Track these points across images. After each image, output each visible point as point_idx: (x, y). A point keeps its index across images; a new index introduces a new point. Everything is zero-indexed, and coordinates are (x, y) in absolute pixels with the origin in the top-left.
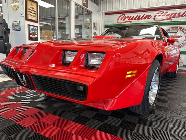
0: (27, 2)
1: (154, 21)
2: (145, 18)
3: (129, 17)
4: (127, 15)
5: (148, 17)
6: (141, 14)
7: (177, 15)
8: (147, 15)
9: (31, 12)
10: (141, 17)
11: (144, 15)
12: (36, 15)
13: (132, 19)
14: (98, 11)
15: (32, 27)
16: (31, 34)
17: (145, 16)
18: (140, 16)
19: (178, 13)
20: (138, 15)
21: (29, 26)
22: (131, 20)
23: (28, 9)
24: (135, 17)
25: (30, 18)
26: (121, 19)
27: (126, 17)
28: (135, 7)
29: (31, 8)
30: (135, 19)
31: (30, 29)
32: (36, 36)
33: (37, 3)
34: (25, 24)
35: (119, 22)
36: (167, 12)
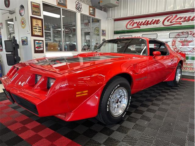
0: (33, 20)
1: (163, 26)
2: (154, 23)
3: (138, 22)
4: (135, 21)
5: (157, 22)
6: (150, 19)
7: (187, 19)
8: (156, 20)
9: (36, 29)
10: (149, 22)
11: (153, 20)
12: (41, 31)
13: (140, 25)
14: (107, 18)
15: (37, 42)
16: (37, 48)
17: (153, 21)
18: (149, 21)
19: (188, 17)
20: (146, 20)
21: (35, 40)
22: (139, 26)
23: (34, 26)
25: (36, 34)
26: (130, 25)
28: (143, 12)
29: (36, 25)
30: (143, 24)
31: (36, 44)
32: (42, 49)
33: (41, 20)
34: (31, 39)
35: (128, 27)
36: (176, 16)
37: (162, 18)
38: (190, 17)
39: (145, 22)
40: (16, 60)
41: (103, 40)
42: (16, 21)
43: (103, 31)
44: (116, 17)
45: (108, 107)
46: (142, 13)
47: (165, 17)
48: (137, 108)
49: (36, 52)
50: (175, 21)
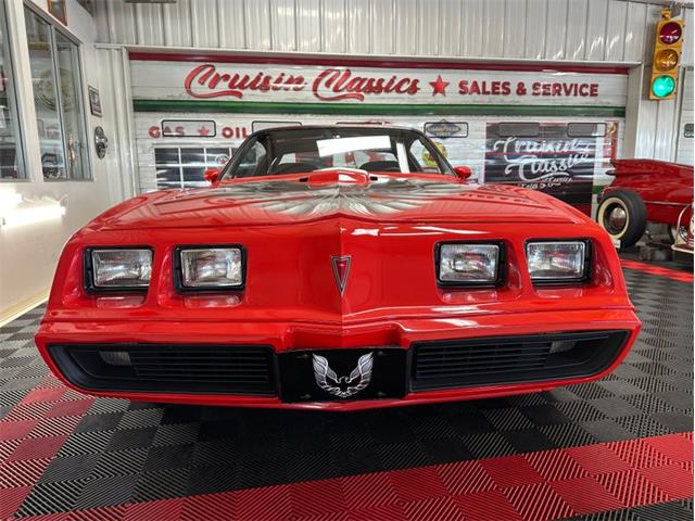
1: (316, 100)
3: (232, 77)
4: (222, 69)
5: (296, 83)
6: (272, 72)
7: (374, 84)
8: (292, 76)
10: (271, 82)
11: (283, 75)
13: (241, 86)
17: (285, 79)
18: (269, 78)
19: (377, 79)
20: (261, 74)
22: (238, 90)
24: (252, 79)
26: (202, 82)
27: (218, 75)
28: (253, 44)
30: (253, 86)
35: (194, 90)
36: (348, 74)
38: (381, 81)
39: (258, 78)
41: (96, 133)
43: (92, 93)
44: (143, 44)
50: (346, 87)
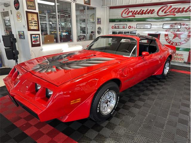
0: (28, 15)
1: (158, 17)
2: (148, 13)
3: (133, 11)
5: (152, 12)
6: (145, 9)
7: (181, 10)
8: (151, 10)
9: (32, 23)
10: (144, 12)
11: (148, 9)
12: (37, 25)
13: (135, 14)
14: (103, 6)
15: (34, 36)
16: (34, 42)
17: (148, 11)
18: (144, 10)
19: (182, 8)
20: (141, 10)
21: (31, 35)
22: (134, 15)
23: (29, 21)
24: (138, 11)
25: (32, 28)
26: (125, 14)
27: (129, 11)
29: (32, 19)
30: (138, 14)
31: (32, 38)
32: (38, 43)
33: (37, 13)
34: (28, 34)
35: (123, 16)
36: (171, 6)
37: (156, 8)
38: (184, 8)
39: (140, 11)
40: (15, 54)
41: (98, 28)
42: (12, 14)
43: (98, 19)
44: (111, 5)
45: (98, 109)
46: (138, 2)
47: (160, 7)
48: (125, 103)
49: (33, 46)
50: (169, 12)
